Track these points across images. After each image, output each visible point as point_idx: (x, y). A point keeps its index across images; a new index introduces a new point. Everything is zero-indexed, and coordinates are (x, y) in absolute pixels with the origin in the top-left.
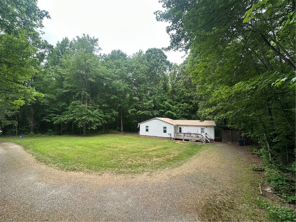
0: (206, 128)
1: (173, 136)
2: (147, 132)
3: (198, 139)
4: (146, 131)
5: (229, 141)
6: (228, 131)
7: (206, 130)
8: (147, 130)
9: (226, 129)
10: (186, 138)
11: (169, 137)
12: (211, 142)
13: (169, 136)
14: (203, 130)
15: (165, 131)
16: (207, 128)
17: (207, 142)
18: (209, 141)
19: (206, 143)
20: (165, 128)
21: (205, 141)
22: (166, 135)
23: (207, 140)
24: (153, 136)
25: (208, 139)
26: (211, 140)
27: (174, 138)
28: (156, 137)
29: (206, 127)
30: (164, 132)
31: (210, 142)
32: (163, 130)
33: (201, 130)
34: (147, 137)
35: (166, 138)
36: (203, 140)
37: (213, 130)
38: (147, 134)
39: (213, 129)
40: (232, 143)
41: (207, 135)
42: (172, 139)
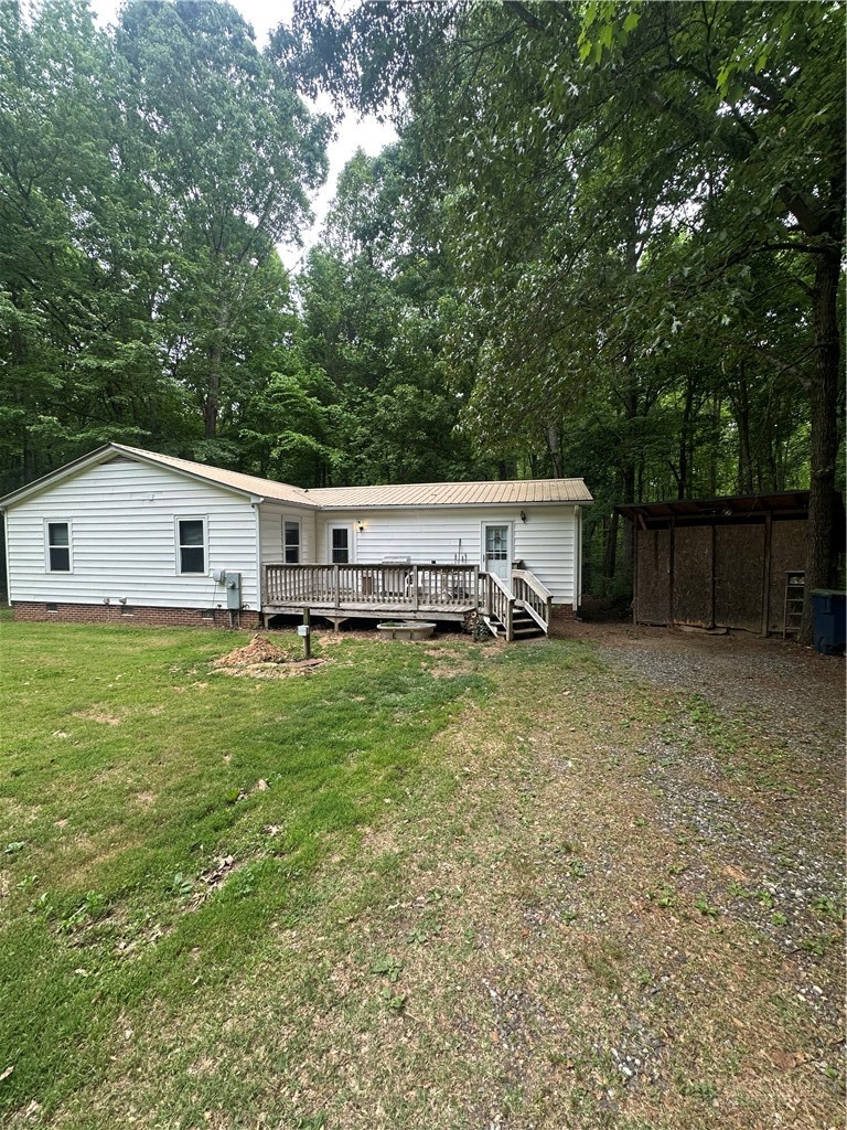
0: (520, 526)
1: (257, 599)
2: (60, 576)
3: (453, 610)
4: (54, 567)
5: (685, 616)
6: (681, 532)
7: (524, 540)
8: (60, 560)
9: (663, 525)
10: (356, 608)
11: (225, 607)
12: (560, 628)
13: (222, 600)
14: (498, 540)
15: (192, 561)
16: (532, 520)
17: (522, 628)
18: (544, 625)
19: (515, 638)
20: (190, 530)
21: (506, 623)
22: (201, 593)
23: (527, 615)
24: (107, 605)
25: (537, 606)
26: (557, 613)
27: (261, 615)
28: (124, 608)
29: (525, 511)
30: (184, 570)
31: (553, 635)
32: (173, 547)
33: (488, 542)
34: (64, 612)
35: (204, 612)
36: (494, 618)
37: (573, 534)
38: (59, 589)
39: (573, 527)
40: (714, 627)
41: (526, 576)
42: (246, 619)
